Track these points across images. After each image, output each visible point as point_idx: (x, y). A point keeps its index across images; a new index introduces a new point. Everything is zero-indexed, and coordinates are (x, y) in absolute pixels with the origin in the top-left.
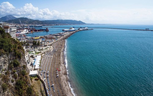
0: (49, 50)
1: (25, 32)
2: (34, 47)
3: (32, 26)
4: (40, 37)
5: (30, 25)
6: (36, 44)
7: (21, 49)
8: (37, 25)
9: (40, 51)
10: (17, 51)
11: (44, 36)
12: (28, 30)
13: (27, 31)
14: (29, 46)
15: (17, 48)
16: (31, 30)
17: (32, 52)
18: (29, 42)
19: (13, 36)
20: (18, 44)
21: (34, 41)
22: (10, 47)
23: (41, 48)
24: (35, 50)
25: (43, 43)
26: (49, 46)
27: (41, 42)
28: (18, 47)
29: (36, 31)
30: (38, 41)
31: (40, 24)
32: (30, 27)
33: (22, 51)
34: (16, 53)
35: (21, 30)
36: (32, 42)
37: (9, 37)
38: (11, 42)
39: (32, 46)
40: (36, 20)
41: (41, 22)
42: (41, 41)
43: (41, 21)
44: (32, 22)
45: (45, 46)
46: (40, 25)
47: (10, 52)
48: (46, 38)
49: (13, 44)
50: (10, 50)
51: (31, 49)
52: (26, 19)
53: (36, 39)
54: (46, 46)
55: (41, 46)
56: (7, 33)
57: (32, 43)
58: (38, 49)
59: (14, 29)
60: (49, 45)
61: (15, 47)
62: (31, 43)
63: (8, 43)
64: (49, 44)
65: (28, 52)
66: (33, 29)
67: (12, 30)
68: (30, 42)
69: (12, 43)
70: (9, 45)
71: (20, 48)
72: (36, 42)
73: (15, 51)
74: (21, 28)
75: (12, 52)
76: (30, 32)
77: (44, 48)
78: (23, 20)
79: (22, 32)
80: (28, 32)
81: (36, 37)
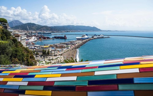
0: (60, 60)
1: (33, 39)
2: (44, 57)
3: (41, 33)
4: (49, 45)
5: (38, 31)
6: (45, 54)
7: (33, 58)
8: (46, 32)
9: (50, 61)
10: (30, 60)
11: (54, 45)
12: (37, 37)
13: (35, 38)
14: (38, 55)
15: (29, 58)
16: (40, 38)
17: (42, 62)
18: (38, 51)
19: (24, 44)
20: (30, 53)
21: (43, 50)
22: (23, 56)
23: (51, 58)
24: (44, 60)
25: (53, 52)
26: (59, 56)
27: (51, 52)
28: (30, 56)
29: (44, 38)
30: (47, 50)
32: (38, 33)
33: (34, 60)
34: (28, 62)
35: (29, 38)
36: (41, 51)
37: (21, 47)
38: (23, 51)
39: (42, 55)
40: (44, 26)
41: (50, 29)
42: (50, 50)
43: (50, 27)
44: (40, 28)
45: (55, 56)
46: (49, 32)
47: (23, 61)
48: (57, 47)
49: (25, 54)
50: (23, 59)
51: (41, 58)
52: (34, 24)
53: (45, 48)
54: (56, 55)
55: (51, 56)
56: (19, 42)
57: (42, 52)
58: (48, 58)
59: (24, 37)
60: (59, 55)
61: (28, 57)
62: (40, 52)
63: (21, 52)
64: (60, 54)
65: (38, 61)
66: (41, 36)
67: (23, 38)
68: (39, 51)
69: (24, 52)
70: (22, 54)
71: (32, 57)
72: (45, 51)
73: (27, 60)
74: (29, 34)
75: (25, 61)
76: (39, 40)
77: (54, 58)
78: (30, 26)
79: (30, 40)
80: (36, 39)
81: (45, 45)
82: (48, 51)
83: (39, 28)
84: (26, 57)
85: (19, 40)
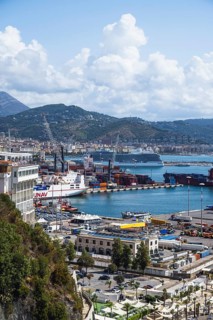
0: (202, 305)
1: (68, 185)
2: (119, 280)
3: (106, 156)
4: (147, 218)
5: (96, 147)
6: (127, 264)
7: (65, 283)
8: (133, 151)
9: (150, 306)
10: (49, 292)
11: (172, 218)
12: (87, 174)
13: (78, 181)
14: (89, 270)
15: (47, 279)
16: (102, 179)
17: (110, 305)
18: (91, 246)
19: (25, 206)
21: (116, 245)
22: (19, 268)
23: (157, 289)
24: (122, 298)
25: (168, 257)
26: (201, 282)
27: (156, 254)
28: (54, 274)
29: (125, 181)
30: (138, 243)
31: (151, 142)
32: (96, 156)
33: (69, 296)
34: (41, 305)
35: (49, 178)
36: (105, 247)
37: (12, 220)
38: (22, 246)
39: (109, 271)
40: (125, 122)
41: (154, 133)
42: (153, 247)
43: (154, 126)
44: (104, 131)
45: (177, 277)
46: (150, 151)
47: (16, 294)
48: (186, 228)
49: (30, 259)
50: (17, 285)
51: (103, 285)
52: (75, 111)
53: (128, 231)
54: (184, 276)
55: (153, 275)
56: (5, 198)
57: (108, 253)
58: (140, 290)
59: (29, 175)
60: (201, 274)
61: (41, 274)
62: (101, 253)
63: (12, 250)
64: (203, 268)
65: (87, 302)
66: (108, 168)
67: (21, 179)
68: (97, 245)
69: (26, 251)
70: (13, 261)
71: (60, 279)
72: (127, 251)
73: (38, 292)
74: (50, 161)
75: (24, 297)
76: (95, 191)
77: (173, 288)
78: (59, 119)
79: (56, 187)
80: (82, 186)
81: (125, 217)
82: (143, 250)
83: (101, 127)
84: (33, 273)
85: (6, 189)
